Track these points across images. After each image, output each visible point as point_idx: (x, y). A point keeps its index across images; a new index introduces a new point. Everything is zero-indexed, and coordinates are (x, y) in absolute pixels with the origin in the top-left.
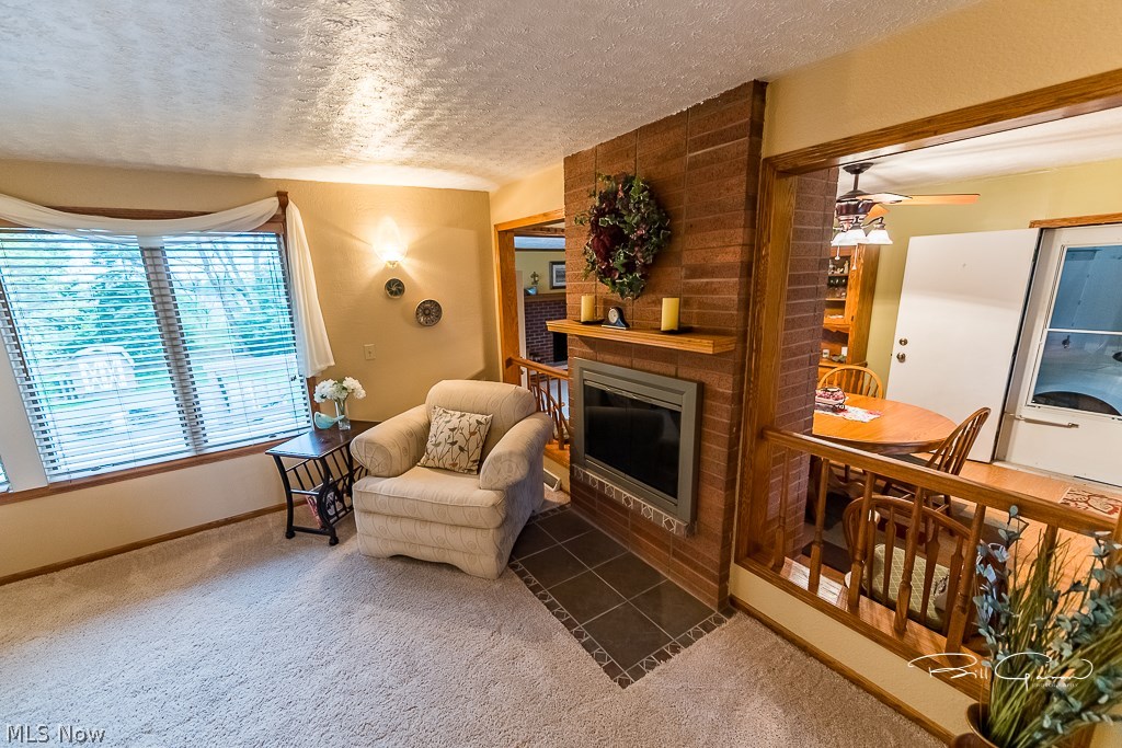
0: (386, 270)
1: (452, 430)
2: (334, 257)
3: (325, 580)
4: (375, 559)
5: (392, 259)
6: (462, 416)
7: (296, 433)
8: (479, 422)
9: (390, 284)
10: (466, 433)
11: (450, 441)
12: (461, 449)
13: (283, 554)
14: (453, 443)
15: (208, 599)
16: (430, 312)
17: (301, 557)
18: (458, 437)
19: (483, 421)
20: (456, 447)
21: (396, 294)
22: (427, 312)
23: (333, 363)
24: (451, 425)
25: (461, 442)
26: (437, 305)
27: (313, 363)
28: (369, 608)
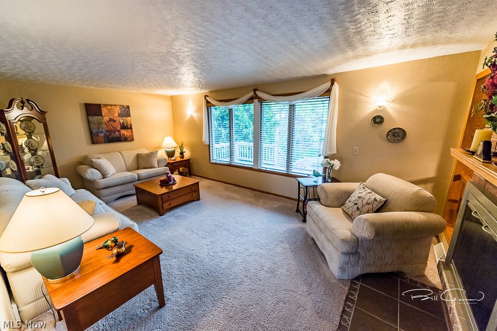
0: (376, 110)
1: (359, 197)
2: (348, 105)
3: (289, 229)
4: (307, 235)
5: (381, 105)
6: (369, 193)
7: (307, 176)
8: (375, 199)
9: (375, 119)
10: (365, 202)
11: (355, 202)
12: (358, 209)
13: (290, 215)
14: (356, 204)
15: (265, 214)
16: (398, 135)
17: (292, 219)
18: (360, 202)
19: (378, 200)
20: (356, 206)
21: (378, 123)
22: (396, 134)
23: (335, 152)
24: (360, 195)
25: (360, 205)
26: (404, 131)
27: (326, 151)
28: (287, 246)
